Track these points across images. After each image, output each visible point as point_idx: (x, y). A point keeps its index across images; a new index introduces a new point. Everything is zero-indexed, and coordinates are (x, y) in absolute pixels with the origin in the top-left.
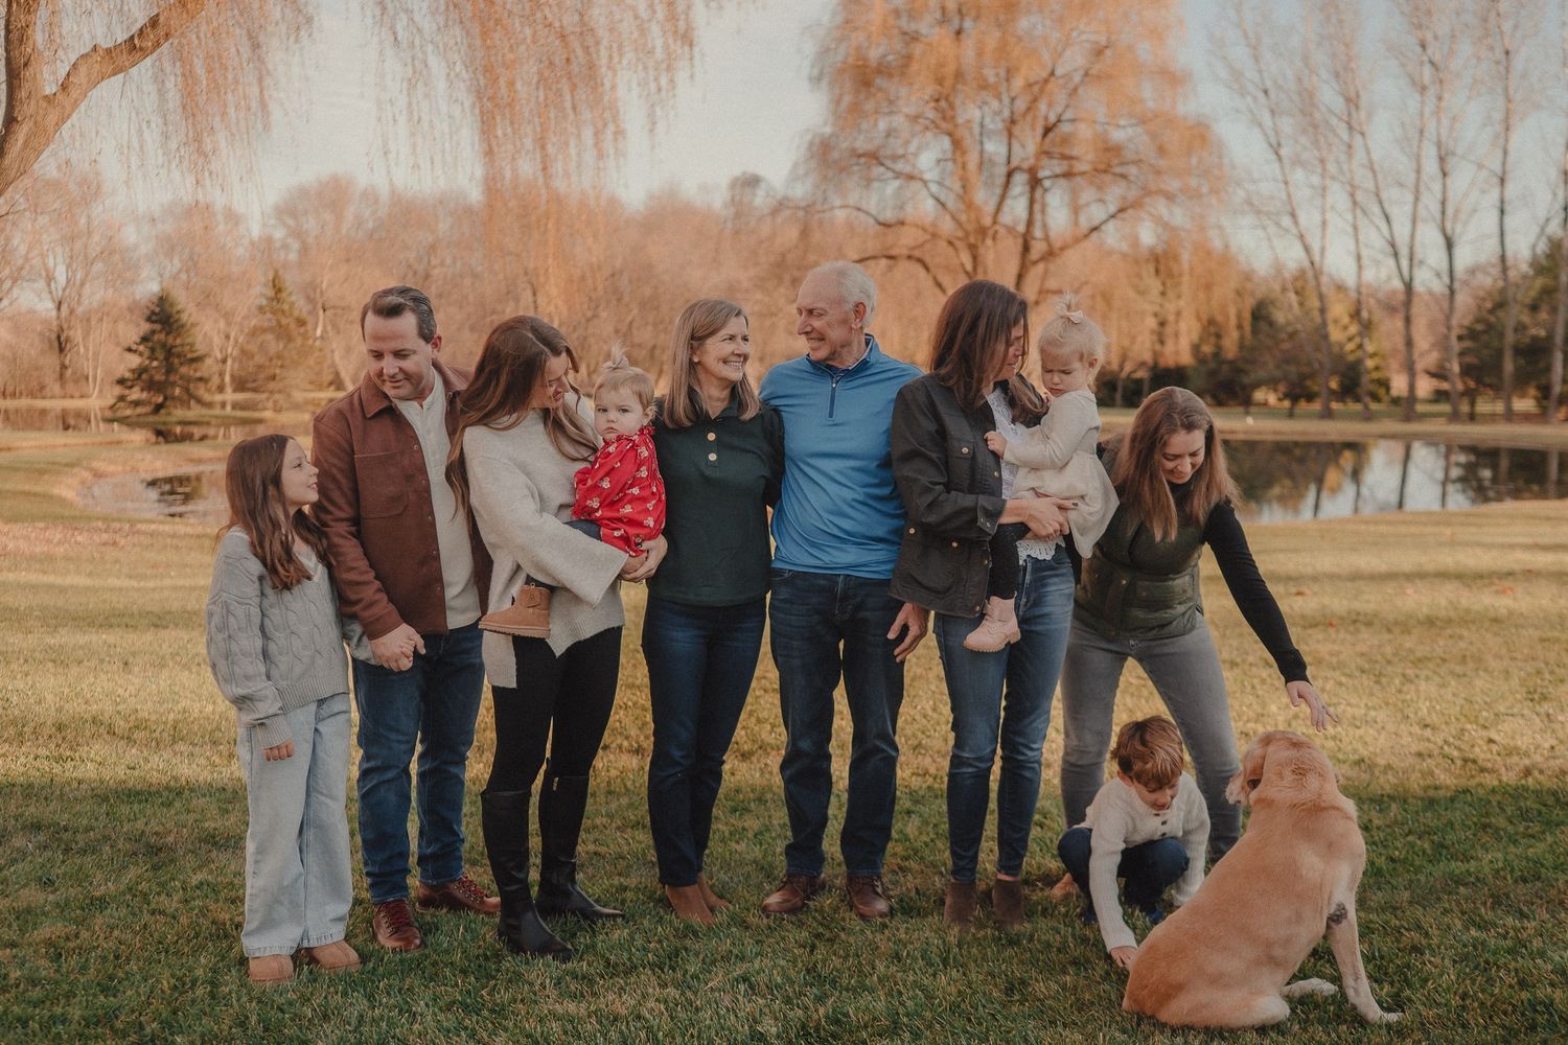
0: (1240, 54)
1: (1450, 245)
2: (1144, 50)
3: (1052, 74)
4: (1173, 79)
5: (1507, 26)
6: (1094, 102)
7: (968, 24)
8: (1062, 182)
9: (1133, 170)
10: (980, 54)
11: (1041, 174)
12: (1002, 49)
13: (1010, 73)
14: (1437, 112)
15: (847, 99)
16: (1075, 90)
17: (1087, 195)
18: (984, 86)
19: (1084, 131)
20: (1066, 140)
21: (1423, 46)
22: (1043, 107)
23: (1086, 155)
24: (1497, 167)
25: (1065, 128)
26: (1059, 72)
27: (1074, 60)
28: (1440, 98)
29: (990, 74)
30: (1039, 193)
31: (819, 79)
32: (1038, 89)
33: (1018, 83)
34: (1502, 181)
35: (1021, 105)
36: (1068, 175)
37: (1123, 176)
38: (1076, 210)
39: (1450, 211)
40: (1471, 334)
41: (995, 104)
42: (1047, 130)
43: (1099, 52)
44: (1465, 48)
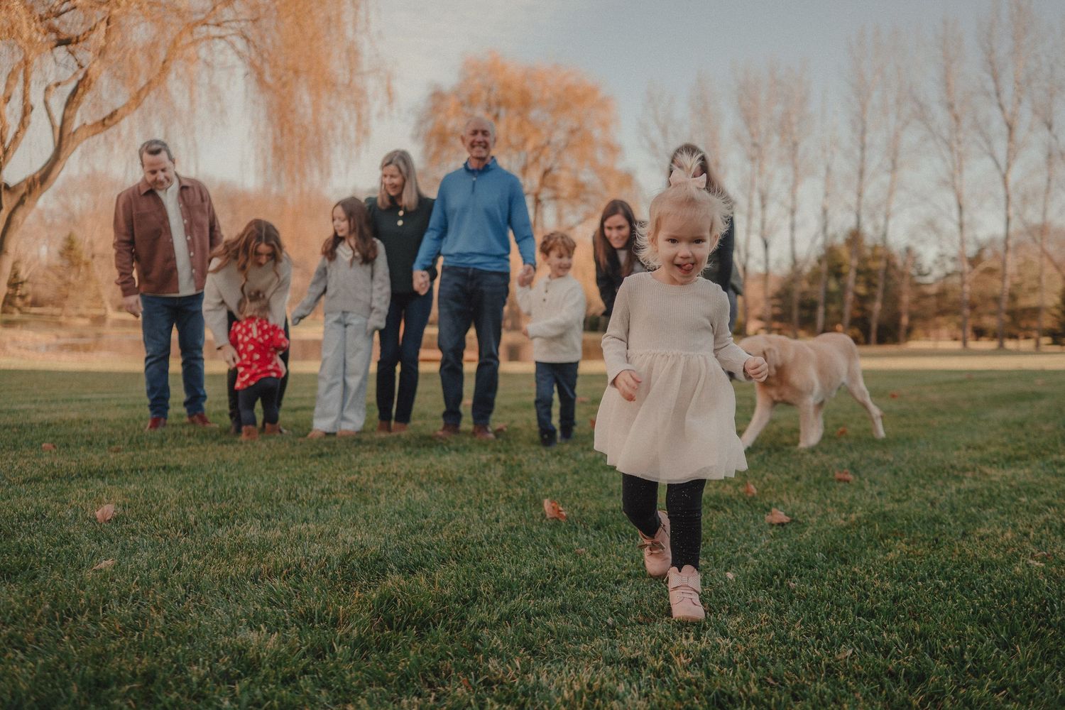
0: (655, 134)
1: (766, 246)
2: (597, 133)
3: (549, 143)
4: (613, 149)
5: (795, 129)
6: (570, 160)
7: (503, 112)
8: (553, 202)
9: (592, 198)
10: (508, 127)
11: (542, 197)
12: (520, 126)
13: (525, 141)
14: (760, 174)
15: (433, 149)
16: (559, 153)
17: (566, 209)
18: (510, 146)
19: (564, 175)
20: (555, 179)
21: (753, 135)
22: (542, 159)
23: (566, 189)
24: (789, 203)
25: (555, 172)
26: (553, 140)
27: (559, 136)
28: (760, 166)
29: (514, 140)
30: (539, 207)
31: (418, 136)
32: (540, 149)
33: (530, 146)
34: (793, 212)
35: (531, 159)
36: (556, 198)
37: (585, 201)
38: (560, 217)
39: (767, 225)
40: (778, 296)
41: (515, 156)
42: (546, 172)
43: (572, 132)
44: (776, 139)
